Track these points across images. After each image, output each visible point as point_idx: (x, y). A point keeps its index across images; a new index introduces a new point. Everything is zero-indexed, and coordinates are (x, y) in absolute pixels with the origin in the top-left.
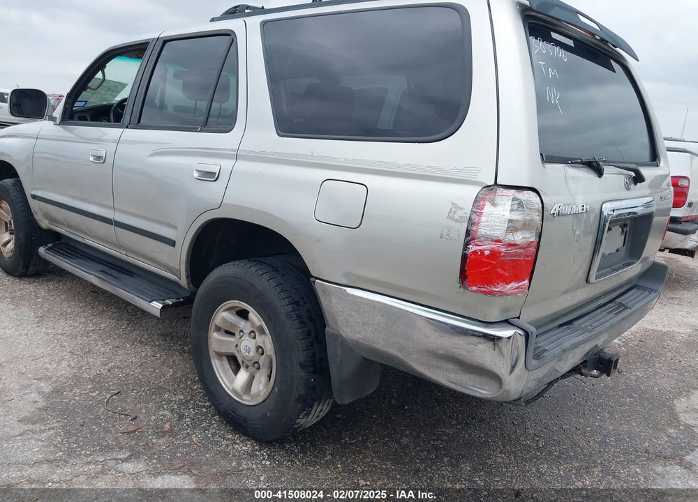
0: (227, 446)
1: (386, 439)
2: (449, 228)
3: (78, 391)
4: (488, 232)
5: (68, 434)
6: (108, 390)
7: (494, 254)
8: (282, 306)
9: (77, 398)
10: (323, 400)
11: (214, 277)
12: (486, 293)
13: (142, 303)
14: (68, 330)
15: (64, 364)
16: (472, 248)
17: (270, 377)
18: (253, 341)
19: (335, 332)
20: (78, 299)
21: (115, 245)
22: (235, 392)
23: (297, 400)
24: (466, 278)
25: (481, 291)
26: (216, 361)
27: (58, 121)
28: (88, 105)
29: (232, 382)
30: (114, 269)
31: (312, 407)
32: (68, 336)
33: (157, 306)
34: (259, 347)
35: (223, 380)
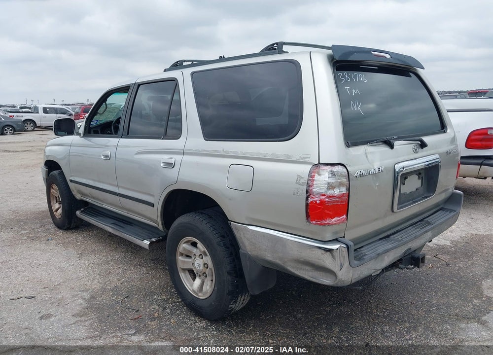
0: (191, 324)
1: (287, 315)
2: (297, 189)
3: (105, 296)
4: (318, 191)
5: (100, 321)
6: (121, 295)
7: (322, 202)
8: (215, 239)
9: (104, 301)
10: (244, 293)
11: (176, 224)
12: (321, 225)
13: (138, 242)
14: (97, 261)
15: (96, 281)
16: (310, 200)
17: (212, 280)
18: (201, 260)
19: (245, 252)
20: (101, 241)
21: (120, 208)
22: (194, 291)
23: (228, 294)
24: (309, 217)
25: (318, 224)
26: (182, 273)
27: (82, 135)
28: (98, 123)
29: (192, 286)
30: (121, 222)
31: (237, 297)
32: (97, 264)
33: (147, 242)
34: (205, 264)
35: (187, 285)
